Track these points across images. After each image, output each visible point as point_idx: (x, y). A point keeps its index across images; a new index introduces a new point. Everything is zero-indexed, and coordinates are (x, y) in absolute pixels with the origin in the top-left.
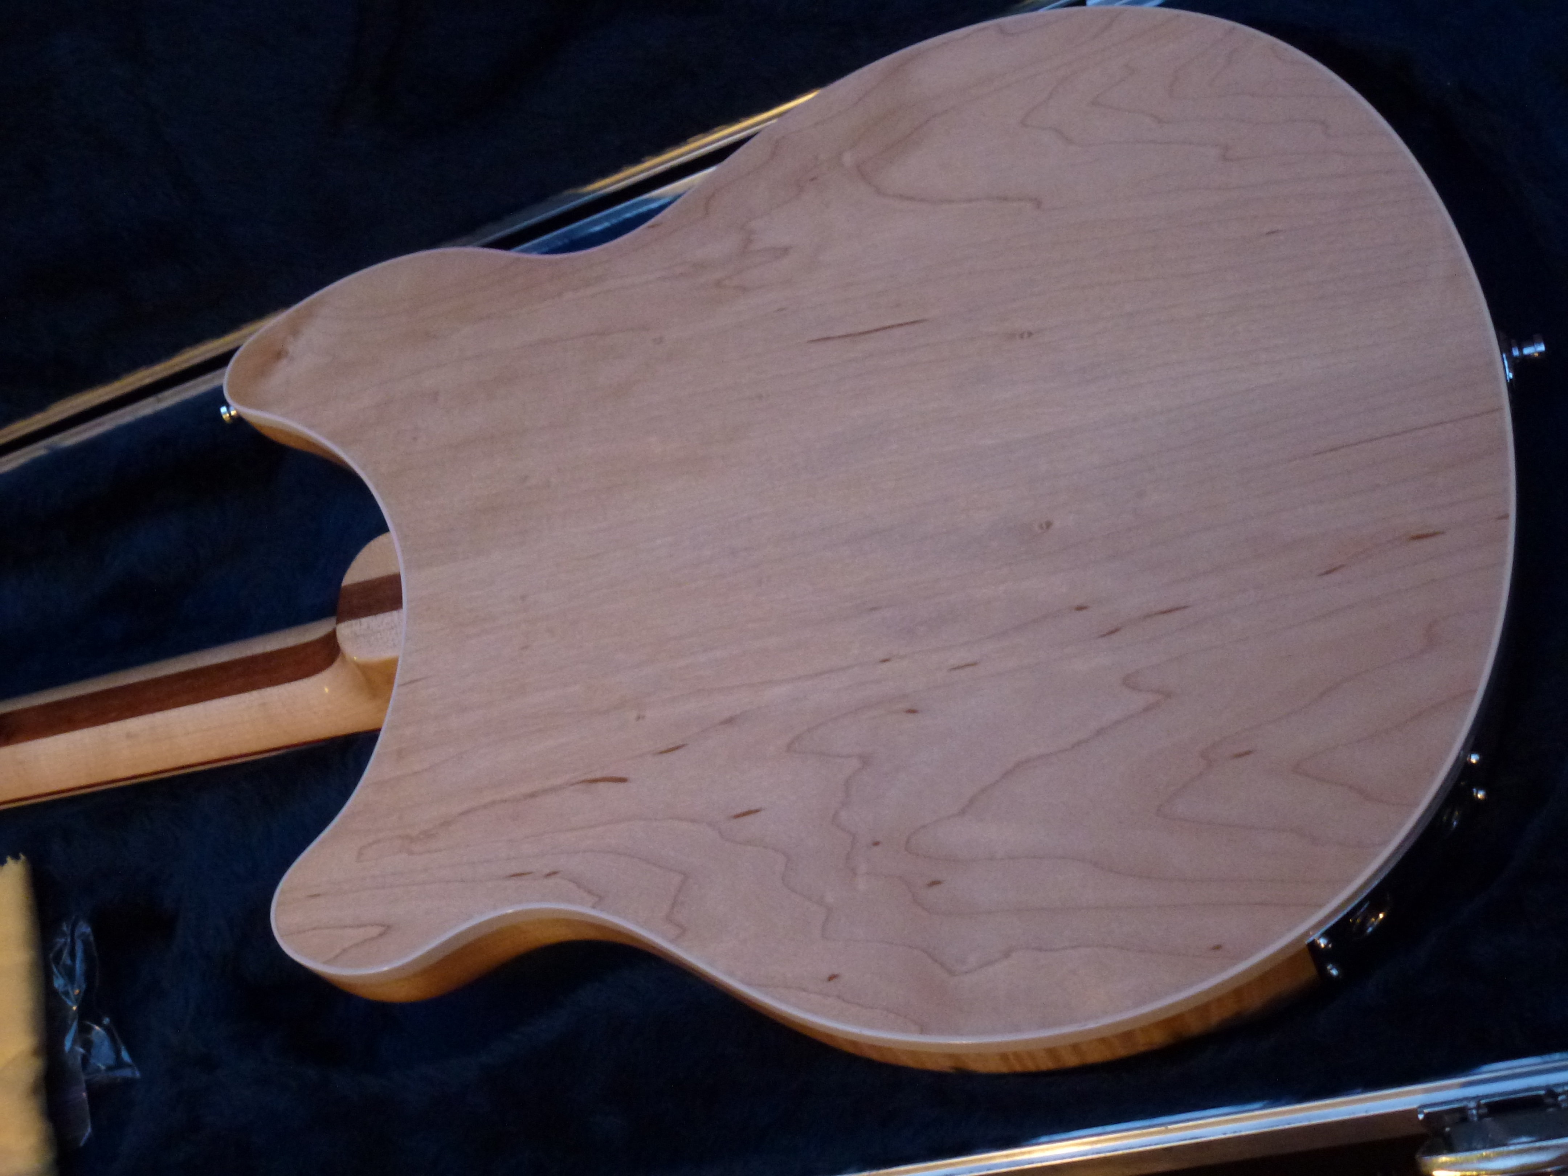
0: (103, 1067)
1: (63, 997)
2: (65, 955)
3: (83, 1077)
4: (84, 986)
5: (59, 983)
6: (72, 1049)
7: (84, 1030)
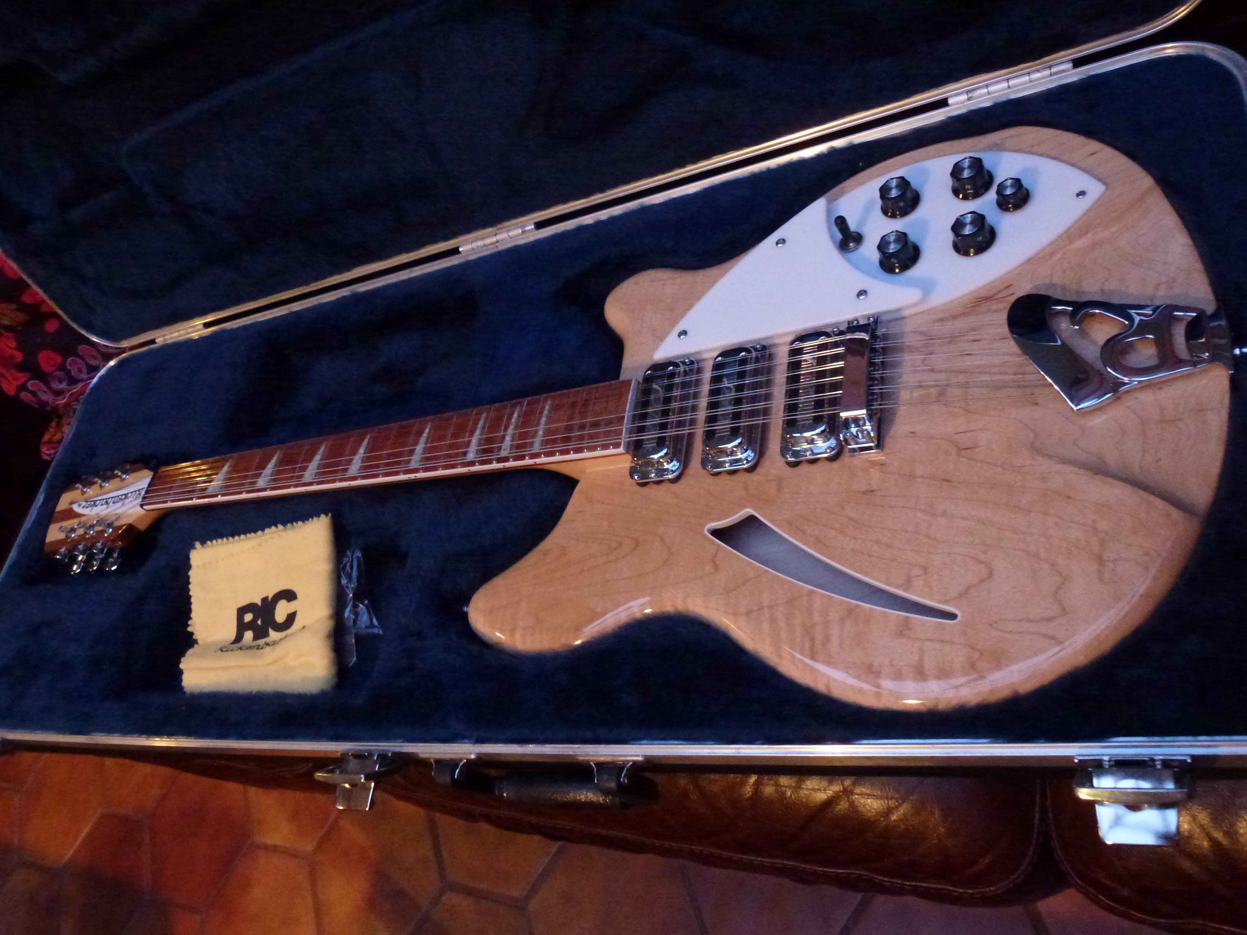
0: (363, 626)
1: (346, 589)
2: (348, 566)
3: (353, 631)
4: (356, 584)
5: (344, 581)
6: (349, 615)
7: (355, 606)
